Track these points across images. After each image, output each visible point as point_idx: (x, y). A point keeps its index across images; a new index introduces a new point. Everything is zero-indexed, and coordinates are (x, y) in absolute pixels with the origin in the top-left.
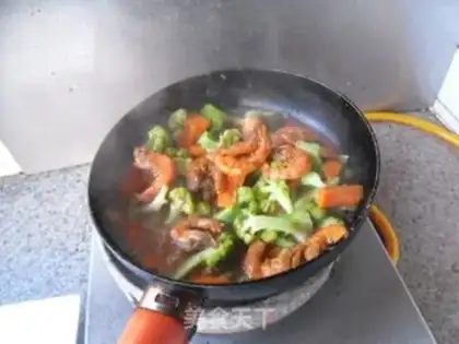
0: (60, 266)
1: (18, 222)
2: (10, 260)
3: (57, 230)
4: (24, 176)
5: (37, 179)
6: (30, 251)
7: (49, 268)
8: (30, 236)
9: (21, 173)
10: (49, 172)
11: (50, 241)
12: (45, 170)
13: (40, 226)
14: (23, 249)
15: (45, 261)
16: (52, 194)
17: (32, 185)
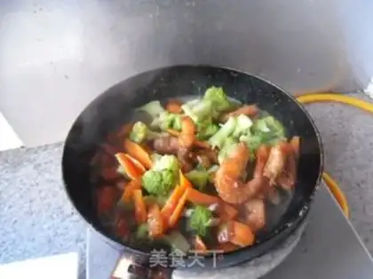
0: (58, 228)
1: (21, 189)
2: (15, 222)
3: (54, 196)
4: (25, 149)
5: (36, 152)
6: (32, 214)
7: (49, 228)
8: (31, 201)
9: (22, 147)
10: (47, 146)
11: (49, 205)
12: (43, 144)
13: (40, 192)
14: (26, 213)
15: (45, 223)
16: (48, 165)
17: (32, 157)
